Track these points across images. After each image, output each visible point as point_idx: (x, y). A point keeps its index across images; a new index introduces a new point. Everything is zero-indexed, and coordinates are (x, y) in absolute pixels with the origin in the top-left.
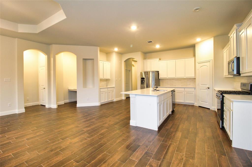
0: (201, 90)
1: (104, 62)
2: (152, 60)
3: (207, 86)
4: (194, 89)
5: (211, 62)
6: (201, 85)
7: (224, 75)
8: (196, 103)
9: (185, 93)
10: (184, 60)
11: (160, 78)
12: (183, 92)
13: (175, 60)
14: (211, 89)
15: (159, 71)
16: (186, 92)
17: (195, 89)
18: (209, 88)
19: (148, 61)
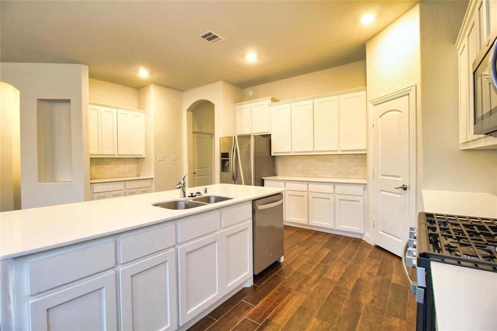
0: (383, 193)
1: (120, 111)
2: (253, 104)
3: (401, 182)
4: (362, 188)
5: (412, 93)
6: (382, 175)
7: (461, 141)
8: (367, 234)
9: (337, 201)
10: (335, 97)
11: (274, 153)
12: (331, 196)
13: (310, 102)
14: (412, 191)
15: (270, 135)
16: (338, 197)
17: (364, 189)
18: (405, 189)
19: (245, 106)
